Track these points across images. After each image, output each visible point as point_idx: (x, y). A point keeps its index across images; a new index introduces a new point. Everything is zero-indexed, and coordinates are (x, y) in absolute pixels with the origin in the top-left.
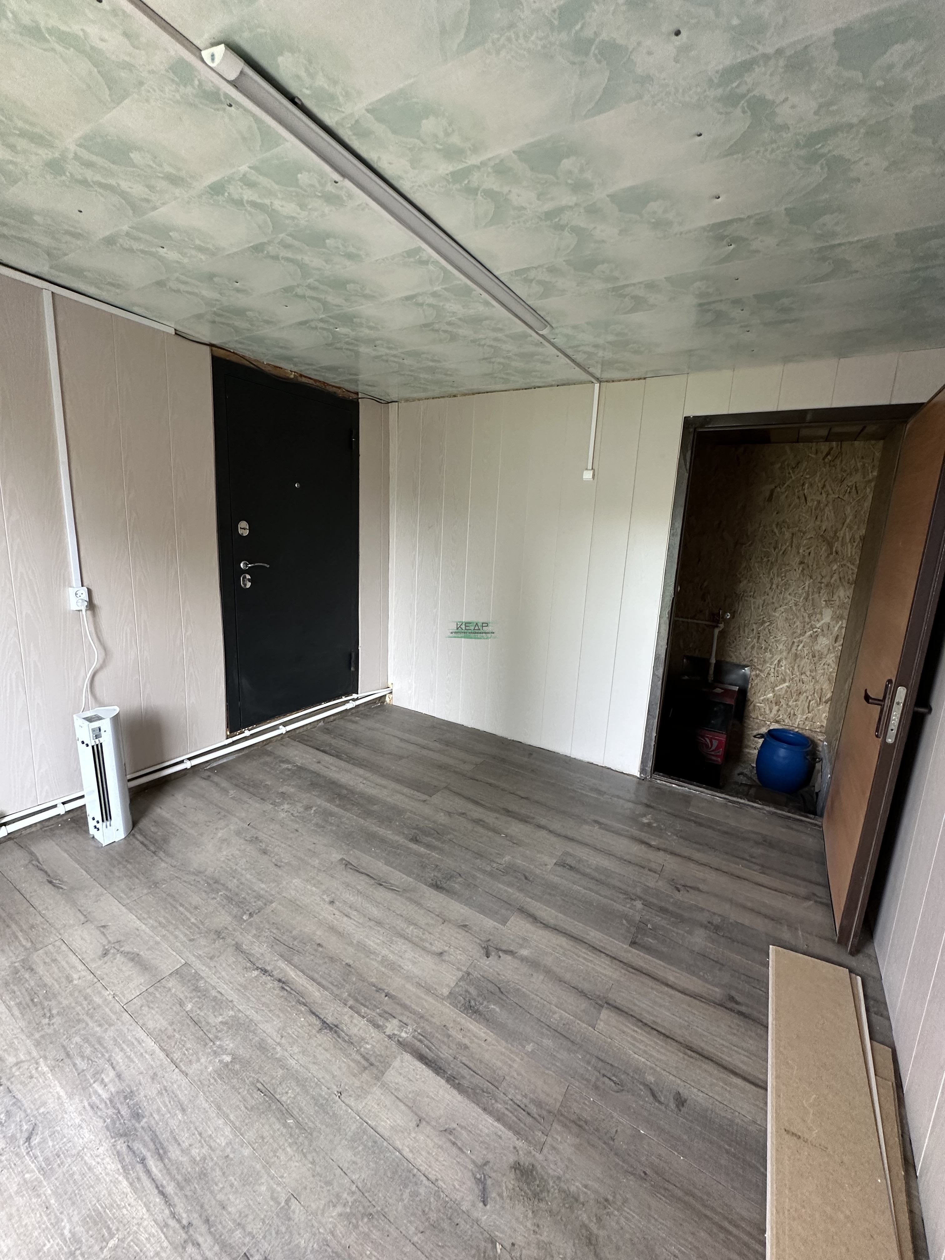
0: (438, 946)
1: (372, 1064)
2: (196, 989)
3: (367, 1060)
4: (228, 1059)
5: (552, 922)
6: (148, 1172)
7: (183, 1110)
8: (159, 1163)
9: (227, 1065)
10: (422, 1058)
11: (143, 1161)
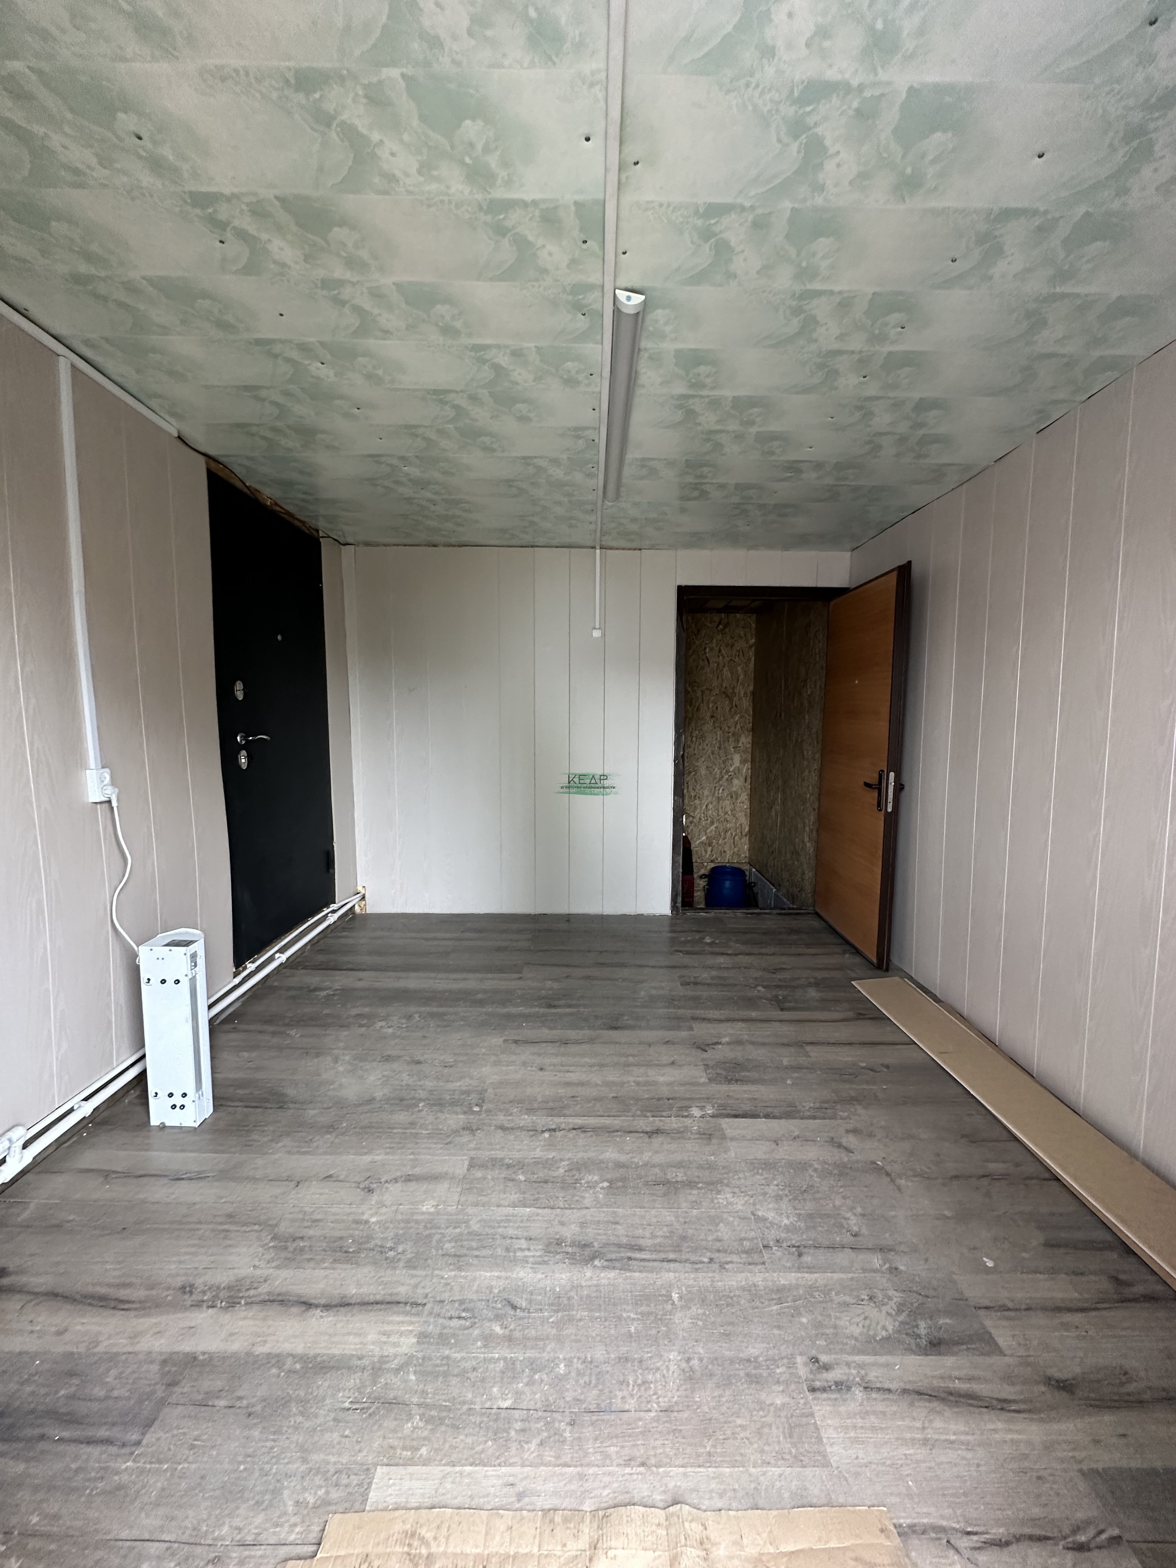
0: (665, 1059)
1: (710, 1135)
2: (509, 1166)
3: (704, 1134)
4: (606, 1184)
5: (722, 1017)
6: (644, 1260)
7: (616, 1223)
8: (643, 1252)
9: (610, 1187)
10: (736, 1116)
11: (630, 1259)
